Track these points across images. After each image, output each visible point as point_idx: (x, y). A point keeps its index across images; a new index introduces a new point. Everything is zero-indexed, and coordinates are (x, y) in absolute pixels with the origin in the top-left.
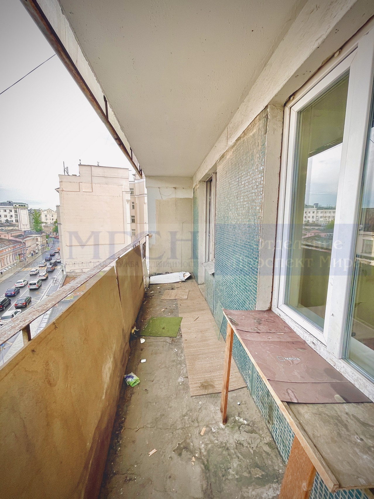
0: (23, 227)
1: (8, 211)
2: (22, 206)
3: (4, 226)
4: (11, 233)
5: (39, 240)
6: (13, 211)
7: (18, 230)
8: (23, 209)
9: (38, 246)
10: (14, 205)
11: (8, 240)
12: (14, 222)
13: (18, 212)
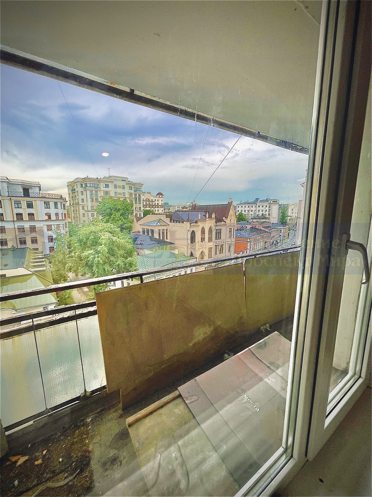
0: (272, 220)
1: (264, 206)
2: (275, 202)
3: (260, 219)
4: (263, 224)
5: (282, 232)
6: (268, 207)
7: (269, 222)
8: (275, 204)
9: (281, 236)
10: (269, 201)
11: (260, 230)
12: (267, 216)
13: (271, 207)
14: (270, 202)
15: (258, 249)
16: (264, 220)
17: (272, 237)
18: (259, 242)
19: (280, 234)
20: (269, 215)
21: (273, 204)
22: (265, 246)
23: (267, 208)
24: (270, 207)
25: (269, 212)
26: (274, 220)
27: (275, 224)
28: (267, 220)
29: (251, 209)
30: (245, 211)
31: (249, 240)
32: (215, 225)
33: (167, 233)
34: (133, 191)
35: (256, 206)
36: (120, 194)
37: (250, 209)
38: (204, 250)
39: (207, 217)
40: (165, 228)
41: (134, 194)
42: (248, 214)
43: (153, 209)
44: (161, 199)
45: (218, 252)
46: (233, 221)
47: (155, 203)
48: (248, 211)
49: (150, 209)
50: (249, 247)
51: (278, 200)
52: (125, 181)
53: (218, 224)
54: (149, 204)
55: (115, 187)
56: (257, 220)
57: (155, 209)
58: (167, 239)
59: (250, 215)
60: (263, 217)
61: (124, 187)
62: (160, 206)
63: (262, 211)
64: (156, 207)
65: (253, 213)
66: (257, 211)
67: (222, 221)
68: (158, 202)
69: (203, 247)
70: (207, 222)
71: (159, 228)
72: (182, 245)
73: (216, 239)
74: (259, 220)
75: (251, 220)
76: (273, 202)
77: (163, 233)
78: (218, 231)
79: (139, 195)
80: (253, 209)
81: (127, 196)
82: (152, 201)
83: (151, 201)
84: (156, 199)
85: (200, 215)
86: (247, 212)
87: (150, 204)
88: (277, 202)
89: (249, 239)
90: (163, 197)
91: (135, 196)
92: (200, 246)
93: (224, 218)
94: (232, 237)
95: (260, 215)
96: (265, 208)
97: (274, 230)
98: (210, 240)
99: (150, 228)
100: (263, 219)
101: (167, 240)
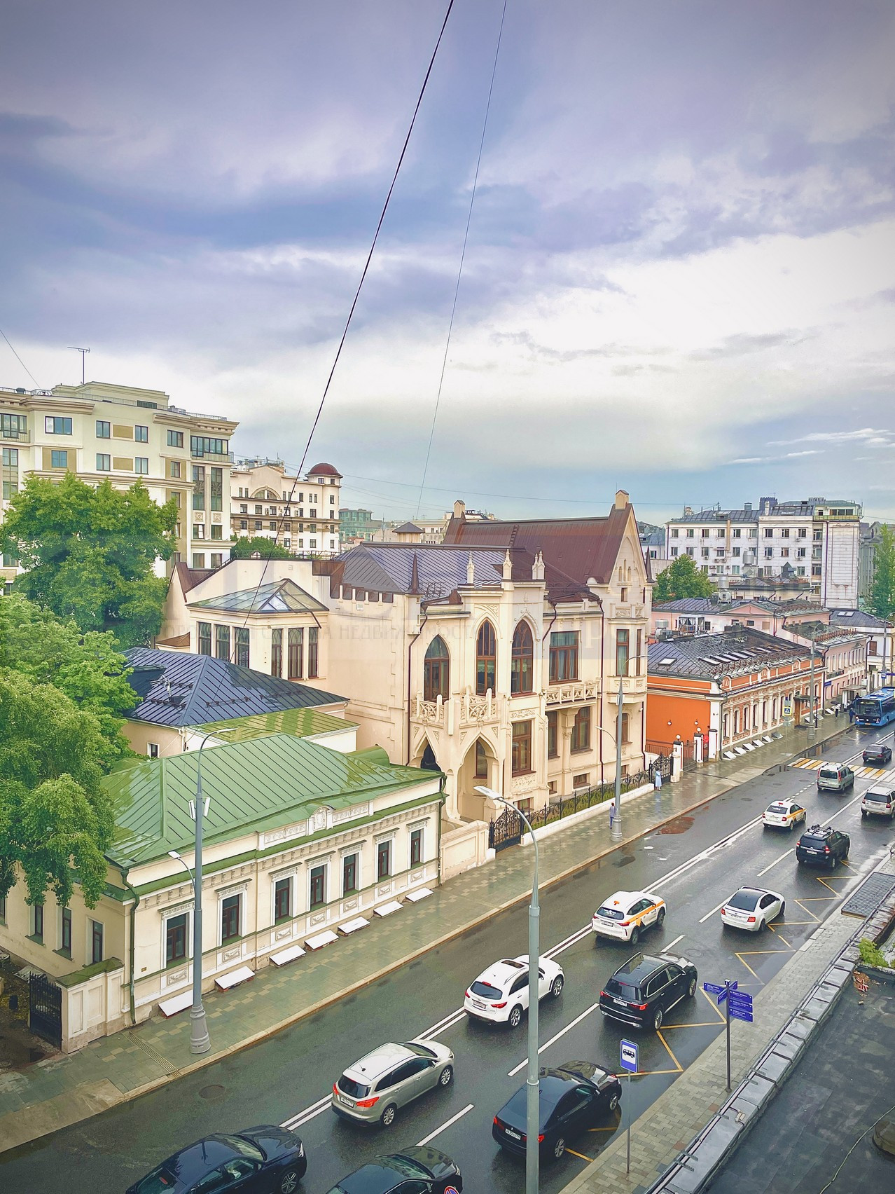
0: (834, 595)
1: (794, 533)
2: (843, 513)
3: (771, 588)
4: (786, 614)
5: (880, 651)
6: (810, 533)
7: (815, 606)
8: (842, 524)
9: (874, 673)
10: (816, 512)
11: (774, 640)
12: (808, 576)
13: (824, 535)
14: (821, 513)
15: (760, 731)
16: (792, 595)
17: (830, 676)
18: (766, 698)
19: (872, 660)
20: (817, 570)
21: (832, 521)
22: (796, 715)
23: (808, 543)
24: (818, 536)
25: (813, 558)
26: (842, 596)
27: (842, 613)
28: (809, 596)
29: (736, 543)
30: (706, 552)
31: (714, 689)
32: (549, 612)
33: (314, 647)
34: (184, 454)
35: (754, 533)
36: (122, 463)
37: (728, 542)
38: (488, 734)
39: (507, 574)
40: (306, 622)
41: (189, 466)
42: (720, 564)
43: (288, 535)
44: (330, 491)
45: (564, 745)
46: (633, 596)
47: (302, 510)
48: (721, 552)
49: (273, 534)
50: (715, 723)
51: (855, 505)
52: (153, 406)
53: (562, 608)
54: (270, 512)
55: (104, 431)
56: (757, 594)
57: (301, 535)
58: (313, 675)
59: (730, 572)
60: (786, 581)
61: (142, 435)
62: (324, 522)
63: (785, 552)
64: (305, 525)
65: (738, 561)
66: (761, 552)
67: (582, 594)
68: (313, 506)
69: (485, 717)
70: (508, 598)
71: (276, 624)
72: (383, 707)
73: (554, 680)
74: (766, 595)
75: (730, 595)
76: (834, 512)
77: (295, 648)
78: (561, 642)
79: (218, 471)
80: (744, 543)
81: (157, 471)
82: (284, 502)
83: (280, 502)
84: (307, 491)
85: (471, 568)
86: (713, 555)
87: (278, 513)
88: (850, 512)
89: (714, 685)
90: (336, 483)
91: (196, 475)
92: (468, 716)
93: (591, 581)
94: (632, 671)
95: (777, 571)
96: (798, 541)
97: (837, 640)
98: (521, 685)
99: (233, 622)
100: (785, 588)
101: (312, 684)
